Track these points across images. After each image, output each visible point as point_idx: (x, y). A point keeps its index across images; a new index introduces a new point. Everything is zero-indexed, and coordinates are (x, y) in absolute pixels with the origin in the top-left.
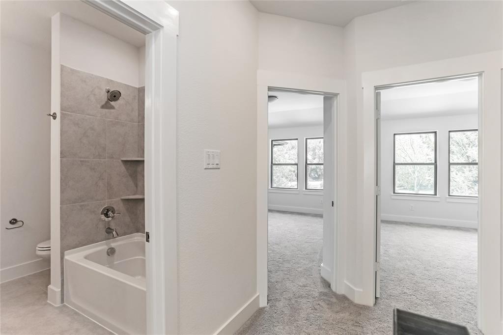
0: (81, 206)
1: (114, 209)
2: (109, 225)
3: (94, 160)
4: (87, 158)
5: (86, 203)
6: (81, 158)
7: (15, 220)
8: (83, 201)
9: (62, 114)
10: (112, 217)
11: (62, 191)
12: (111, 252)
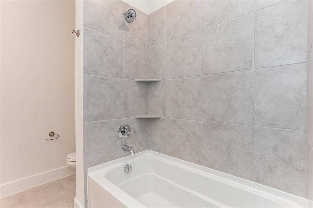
0: (102, 123)
1: (130, 128)
2: (126, 143)
3: (113, 78)
4: (106, 76)
5: (106, 121)
6: (101, 75)
7: (53, 133)
8: (104, 119)
9: (85, 29)
10: (128, 135)
11: (85, 107)
12: (128, 169)
